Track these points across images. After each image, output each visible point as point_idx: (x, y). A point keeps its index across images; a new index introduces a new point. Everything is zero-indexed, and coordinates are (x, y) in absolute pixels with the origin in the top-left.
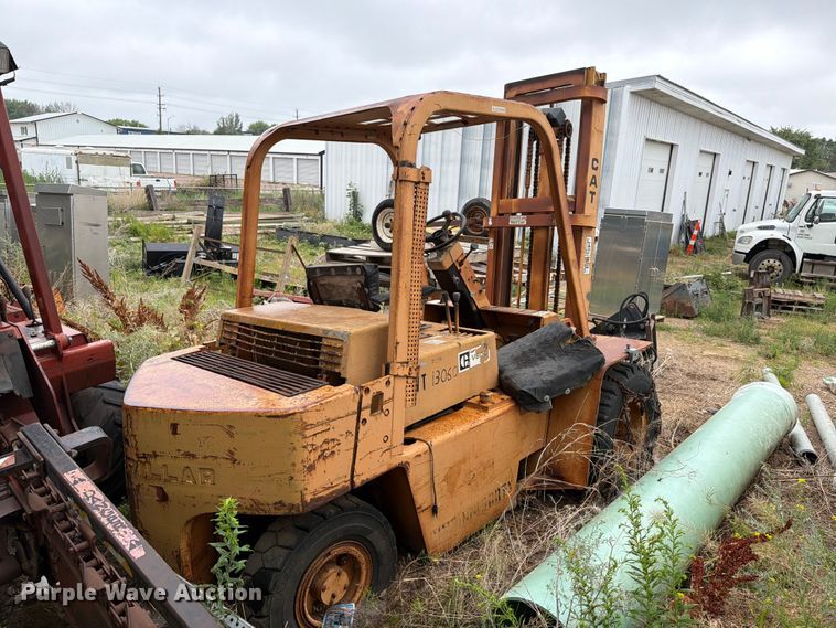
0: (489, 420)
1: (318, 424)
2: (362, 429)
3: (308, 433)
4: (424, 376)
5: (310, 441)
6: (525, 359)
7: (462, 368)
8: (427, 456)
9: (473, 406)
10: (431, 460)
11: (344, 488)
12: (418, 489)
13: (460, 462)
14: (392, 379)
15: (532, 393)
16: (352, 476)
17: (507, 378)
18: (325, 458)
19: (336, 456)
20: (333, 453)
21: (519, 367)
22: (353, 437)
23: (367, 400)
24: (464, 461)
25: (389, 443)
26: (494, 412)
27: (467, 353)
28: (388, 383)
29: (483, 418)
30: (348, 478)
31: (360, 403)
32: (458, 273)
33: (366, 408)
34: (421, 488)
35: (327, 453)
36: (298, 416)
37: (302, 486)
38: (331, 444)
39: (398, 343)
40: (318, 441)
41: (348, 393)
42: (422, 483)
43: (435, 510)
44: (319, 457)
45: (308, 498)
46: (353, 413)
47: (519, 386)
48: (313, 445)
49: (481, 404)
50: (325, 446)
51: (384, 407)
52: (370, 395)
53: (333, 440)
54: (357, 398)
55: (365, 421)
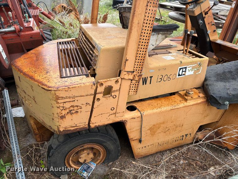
0: (185, 107)
1: (66, 98)
2: (96, 103)
3: (59, 101)
4: (151, 77)
5: (62, 105)
6: (223, 77)
7: (179, 75)
8: (140, 119)
9: (180, 95)
10: (142, 121)
11: (84, 128)
12: (131, 132)
13: (161, 123)
14: (120, 80)
15: (218, 99)
16: (89, 124)
17: (207, 85)
18: (72, 114)
19: (79, 113)
20: (77, 112)
21: (217, 81)
22: (91, 107)
23: (101, 89)
24: (163, 123)
25: (114, 111)
26: (190, 102)
27: (186, 68)
28: (117, 81)
29: (183, 104)
30: (87, 123)
31: (96, 90)
32: (203, 19)
33: (100, 93)
34: (134, 131)
35: (74, 112)
36: (53, 92)
37: (58, 124)
38: (76, 108)
39: (127, 60)
40: (67, 105)
41: (88, 84)
42: (134, 129)
43: (140, 141)
44: (68, 113)
45: (62, 130)
46: (91, 95)
47: (211, 93)
48: (63, 107)
49: (185, 96)
50: (72, 108)
51: (113, 94)
52: (103, 87)
53: (77, 106)
54: (94, 87)
55: (98, 99)
